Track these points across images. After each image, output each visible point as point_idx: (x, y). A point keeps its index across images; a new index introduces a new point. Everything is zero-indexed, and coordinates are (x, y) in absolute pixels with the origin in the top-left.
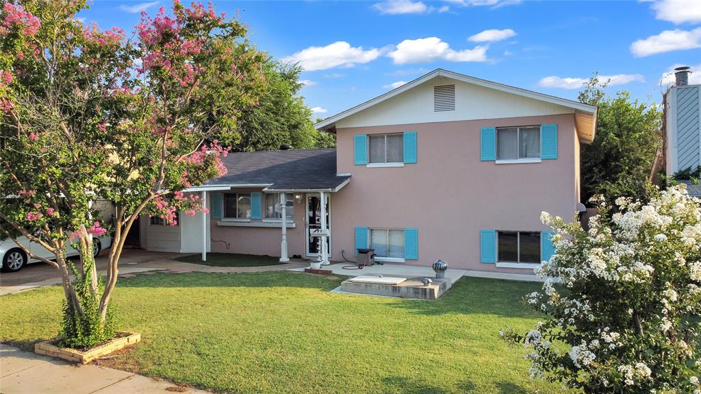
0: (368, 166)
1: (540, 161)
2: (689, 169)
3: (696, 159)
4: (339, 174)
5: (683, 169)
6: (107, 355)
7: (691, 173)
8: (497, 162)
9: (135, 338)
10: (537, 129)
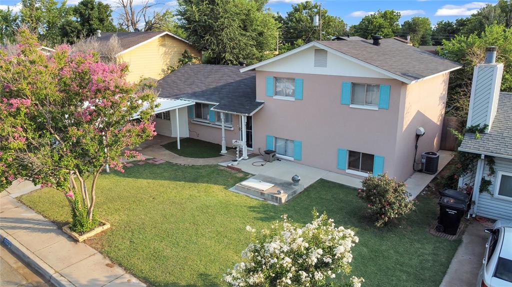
0: (274, 97)
1: (377, 109)
2: (478, 125)
3: (484, 119)
4: (258, 100)
5: (474, 125)
6: (91, 237)
7: (479, 128)
8: (351, 106)
9: (108, 226)
10: (378, 86)
